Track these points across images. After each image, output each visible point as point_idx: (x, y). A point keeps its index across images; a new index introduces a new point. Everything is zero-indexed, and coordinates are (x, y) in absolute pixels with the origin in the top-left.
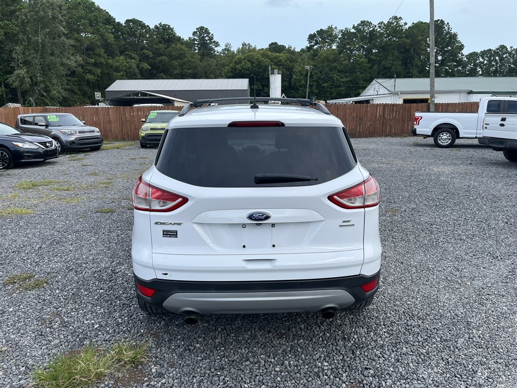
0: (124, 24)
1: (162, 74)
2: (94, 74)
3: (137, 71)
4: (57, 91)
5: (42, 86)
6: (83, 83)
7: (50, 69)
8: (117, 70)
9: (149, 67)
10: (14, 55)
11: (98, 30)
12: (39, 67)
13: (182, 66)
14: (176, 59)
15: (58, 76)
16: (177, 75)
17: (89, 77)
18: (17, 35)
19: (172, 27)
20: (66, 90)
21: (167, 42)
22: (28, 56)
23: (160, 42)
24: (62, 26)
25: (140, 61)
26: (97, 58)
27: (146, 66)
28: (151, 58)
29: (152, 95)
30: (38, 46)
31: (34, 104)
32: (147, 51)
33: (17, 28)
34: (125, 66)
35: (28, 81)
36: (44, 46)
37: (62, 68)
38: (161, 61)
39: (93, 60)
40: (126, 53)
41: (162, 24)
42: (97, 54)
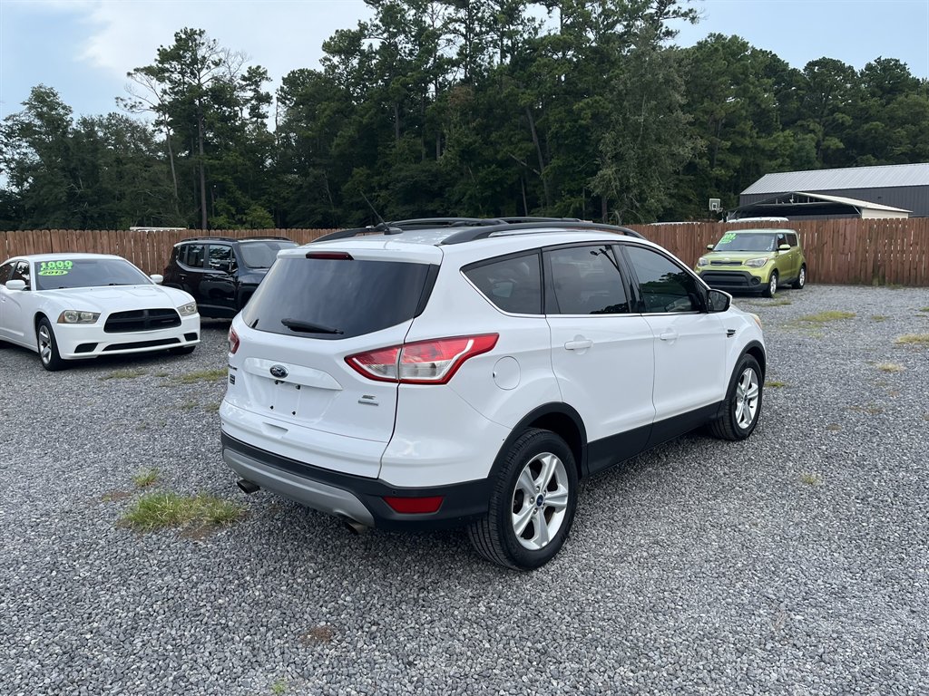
0: (802, 71)
1: (869, 156)
2: (728, 167)
3: (813, 153)
4: (658, 197)
5: (635, 191)
6: (707, 183)
7: (650, 165)
8: (772, 155)
9: (841, 145)
10: (601, 147)
11: (745, 90)
12: (634, 163)
13: (916, 136)
14: (903, 123)
15: (662, 175)
16: (903, 157)
17: (718, 172)
18: (609, 115)
19: (902, 63)
20: (671, 196)
21: (889, 93)
22: (621, 146)
23: (873, 95)
24: (679, 93)
25: (826, 134)
26: (739, 138)
27: (835, 143)
28: (850, 127)
29: (817, 200)
30: (638, 130)
31: (620, 222)
32: (840, 115)
33: (610, 106)
34: (792, 147)
35: (616, 186)
36: (647, 129)
37: (669, 162)
38: (869, 131)
39: (729, 144)
40: (799, 123)
41: (882, 59)
42: (738, 133)
